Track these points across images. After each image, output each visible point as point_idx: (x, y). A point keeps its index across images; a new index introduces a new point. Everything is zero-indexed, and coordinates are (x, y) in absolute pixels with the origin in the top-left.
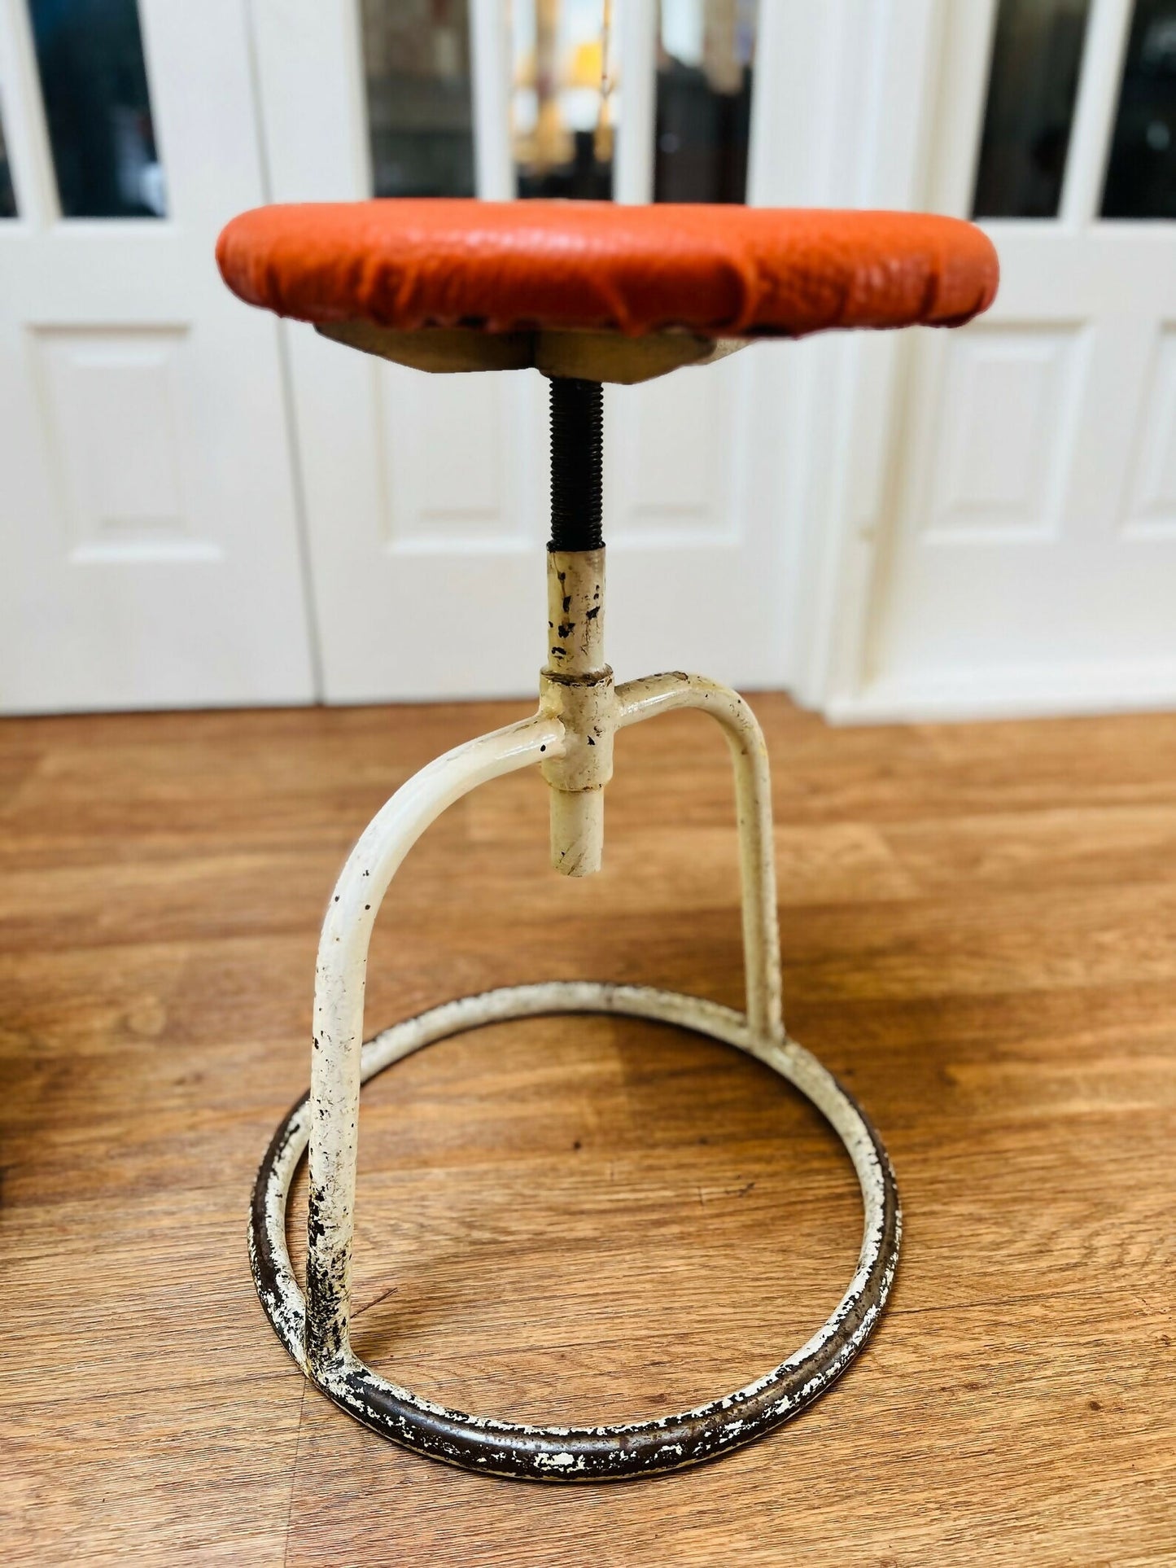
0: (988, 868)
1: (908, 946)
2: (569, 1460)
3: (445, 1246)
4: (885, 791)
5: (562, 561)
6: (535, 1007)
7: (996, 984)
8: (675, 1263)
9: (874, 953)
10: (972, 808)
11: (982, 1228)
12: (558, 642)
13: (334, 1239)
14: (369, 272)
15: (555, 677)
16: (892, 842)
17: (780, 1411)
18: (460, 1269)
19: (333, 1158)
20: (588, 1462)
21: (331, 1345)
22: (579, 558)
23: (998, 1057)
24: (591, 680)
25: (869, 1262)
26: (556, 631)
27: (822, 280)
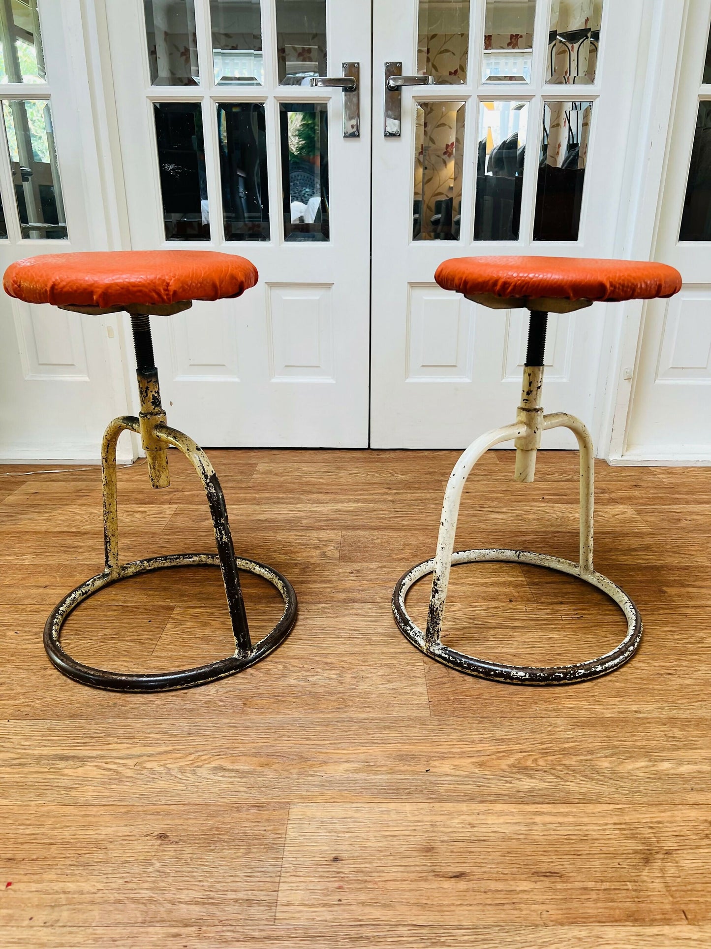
0: (683, 523)
1: (647, 548)
2: (523, 674)
3: (465, 625)
4: (636, 493)
5: (529, 370)
6: (487, 558)
7: (686, 562)
8: (554, 635)
9: (630, 550)
10: (677, 501)
11: (675, 634)
12: (525, 397)
13: (442, 596)
14: (500, 283)
15: (523, 409)
16: (639, 512)
17: (598, 670)
18: (472, 631)
19: (444, 565)
20: (530, 676)
21: (436, 637)
22: (536, 368)
23: (684, 586)
24: (537, 410)
25: (630, 634)
26: (525, 393)
27: (628, 287)
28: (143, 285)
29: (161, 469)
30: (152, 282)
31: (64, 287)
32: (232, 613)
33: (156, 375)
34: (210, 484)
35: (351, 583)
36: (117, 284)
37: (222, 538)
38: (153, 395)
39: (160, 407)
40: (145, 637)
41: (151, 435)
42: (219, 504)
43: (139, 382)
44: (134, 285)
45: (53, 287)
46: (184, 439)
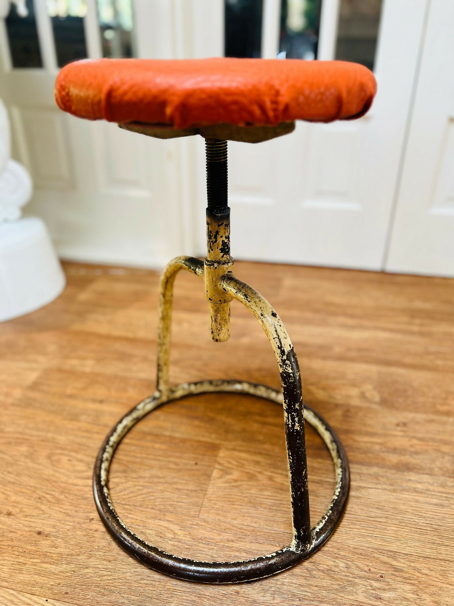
28: (241, 93)
29: (223, 322)
30: (255, 89)
31: (125, 93)
32: (294, 504)
33: (228, 217)
34: (287, 362)
35: (400, 441)
36: (202, 91)
37: (293, 426)
38: (223, 241)
39: (229, 255)
40: (191, 487)
41: (216, 286)
42: (295, 386)
43: (208, 224)
44: (228, 92)
45: (110, 94)
46: (257, 300)
